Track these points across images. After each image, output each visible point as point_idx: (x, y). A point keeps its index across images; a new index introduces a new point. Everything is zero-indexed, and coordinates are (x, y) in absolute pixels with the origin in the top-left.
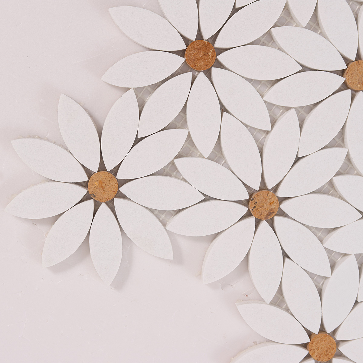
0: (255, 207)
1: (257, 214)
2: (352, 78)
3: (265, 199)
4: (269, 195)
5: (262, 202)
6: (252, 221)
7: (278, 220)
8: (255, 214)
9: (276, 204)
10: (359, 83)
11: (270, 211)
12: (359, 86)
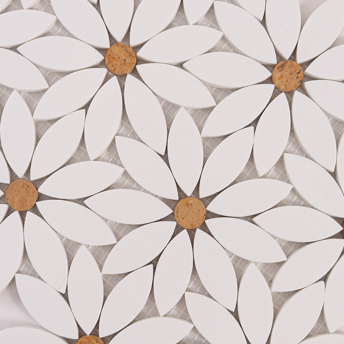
0: (298, 73)
1: (296, 66)
2: (199, 210)
3: (288, 81)
4: (284, 86)
5: (291, 79)
6: (301, 59)
7: (274, 61)
8: (297, 66)
9: (276, 77)
10: (191, 205)
11: (282, 70)
12: (191, 201)
